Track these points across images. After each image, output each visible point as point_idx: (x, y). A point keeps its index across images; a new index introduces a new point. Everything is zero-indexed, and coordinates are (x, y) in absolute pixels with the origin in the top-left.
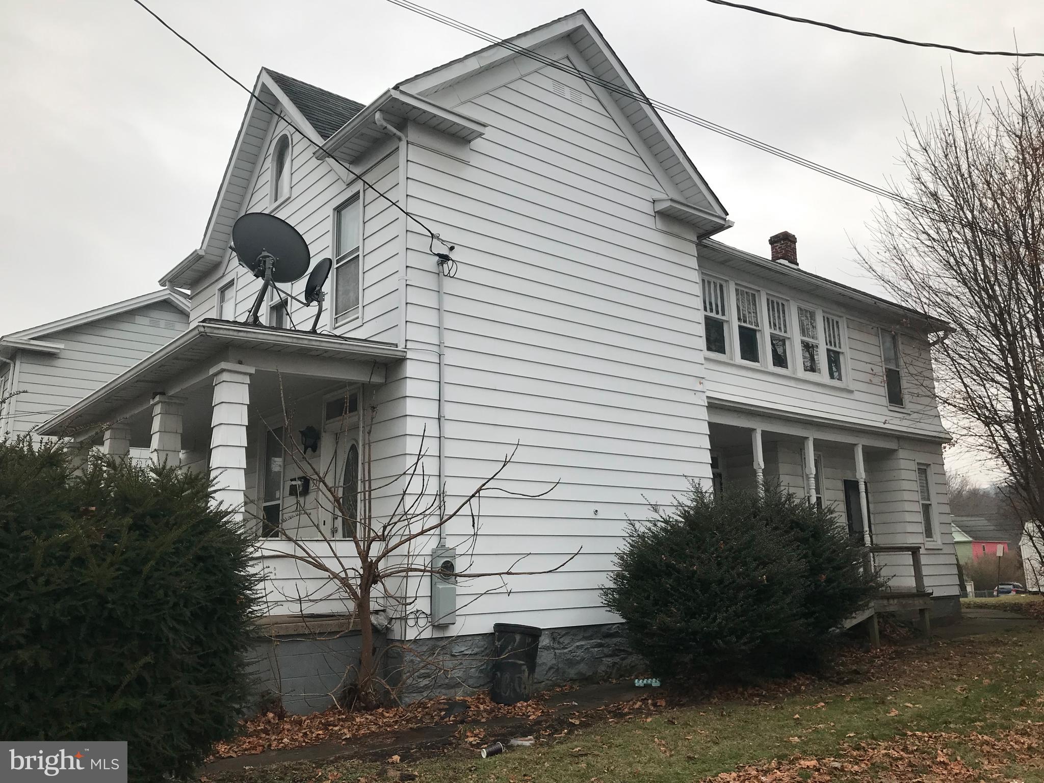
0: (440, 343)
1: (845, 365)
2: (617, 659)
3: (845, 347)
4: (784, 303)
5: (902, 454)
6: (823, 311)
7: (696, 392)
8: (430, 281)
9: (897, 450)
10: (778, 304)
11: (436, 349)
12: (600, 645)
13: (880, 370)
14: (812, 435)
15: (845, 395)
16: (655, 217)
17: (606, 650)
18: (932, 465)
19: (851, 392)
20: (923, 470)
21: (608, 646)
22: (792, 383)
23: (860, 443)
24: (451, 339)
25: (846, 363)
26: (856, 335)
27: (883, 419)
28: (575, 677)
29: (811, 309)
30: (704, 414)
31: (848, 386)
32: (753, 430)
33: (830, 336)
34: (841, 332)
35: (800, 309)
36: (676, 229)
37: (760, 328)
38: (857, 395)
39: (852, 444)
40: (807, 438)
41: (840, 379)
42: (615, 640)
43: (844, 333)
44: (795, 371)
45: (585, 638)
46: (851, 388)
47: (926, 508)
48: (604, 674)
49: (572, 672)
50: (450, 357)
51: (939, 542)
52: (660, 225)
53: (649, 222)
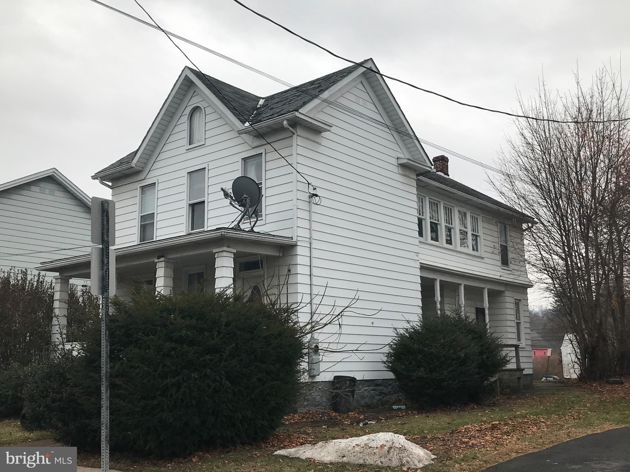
0: (310, 237)
1: (480, 243)
2: (381, 397)
3: (480, 233)
4: (452, 208)
5: (507, 293)
6: (471, 212)
7: (415, 261)
8: (306, 206)
9: (504, 291)
10: (448, 208)
11: (308, 240)
12: (374, 390)
13: (498, 246)
14: (463, 283)
15: (480, 260)
16: (398, 167)
17: (376, 392)
18: (522, 300)
19: (483, 258)
20: (517, 303)
21: (377, 390)
22: (455, 254)
23: (487, 287)
24: (315, 235)
25: (481, 242)
26: (486, 225)
27: (499, 274)
28: (364, 405)
29: (465, 211)
30: (418, 272)
31: (481, 255)
32: (435, 280)
33: (473, 226)
34: (478, 223)
35: (459, 211)
36: (407, 173)
37: (439, 223)
38: (486, 260)
39: (483, 288)
40: (461, 284)
41: (477, 251)
42: (381, 388)
43: (480, 224)
44: (456, 247)
45: (369, 386)
46: (483, 256)
47: (518, 324)
48: (375, 404)
49: (363, 403)
50: (315, 245)
51: (524, 344)
52: (400, 171)
53: (395, 169)
